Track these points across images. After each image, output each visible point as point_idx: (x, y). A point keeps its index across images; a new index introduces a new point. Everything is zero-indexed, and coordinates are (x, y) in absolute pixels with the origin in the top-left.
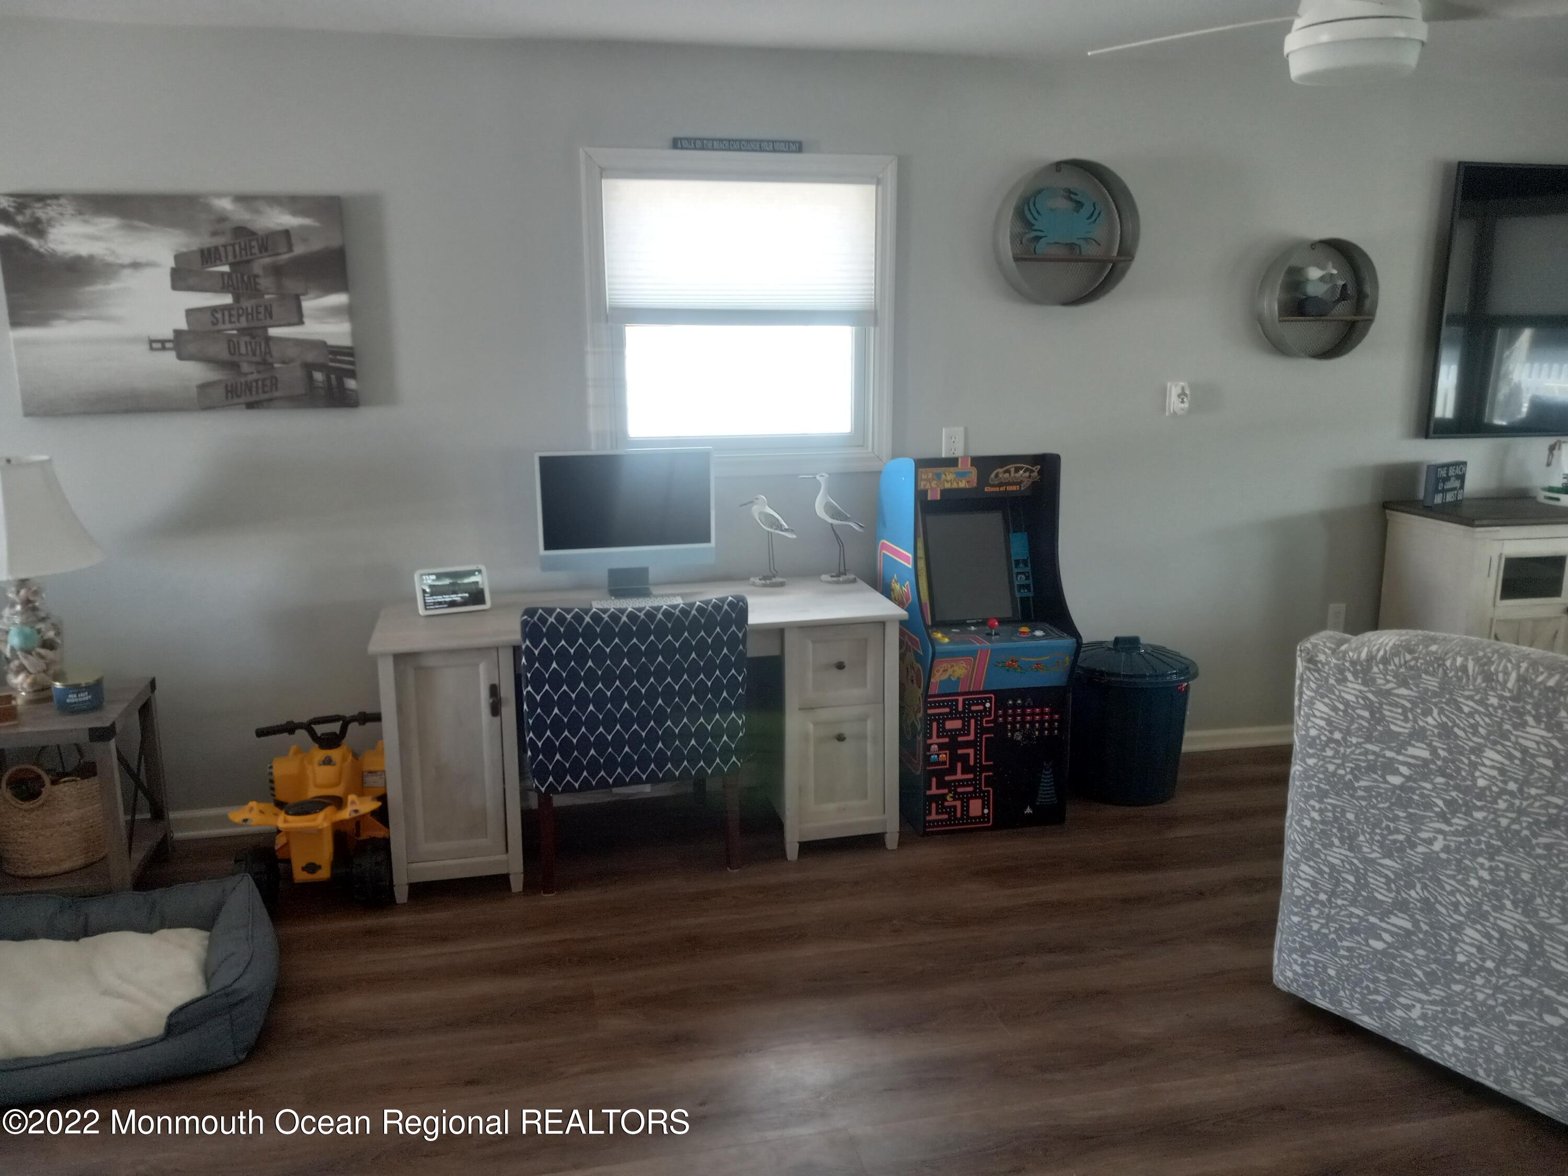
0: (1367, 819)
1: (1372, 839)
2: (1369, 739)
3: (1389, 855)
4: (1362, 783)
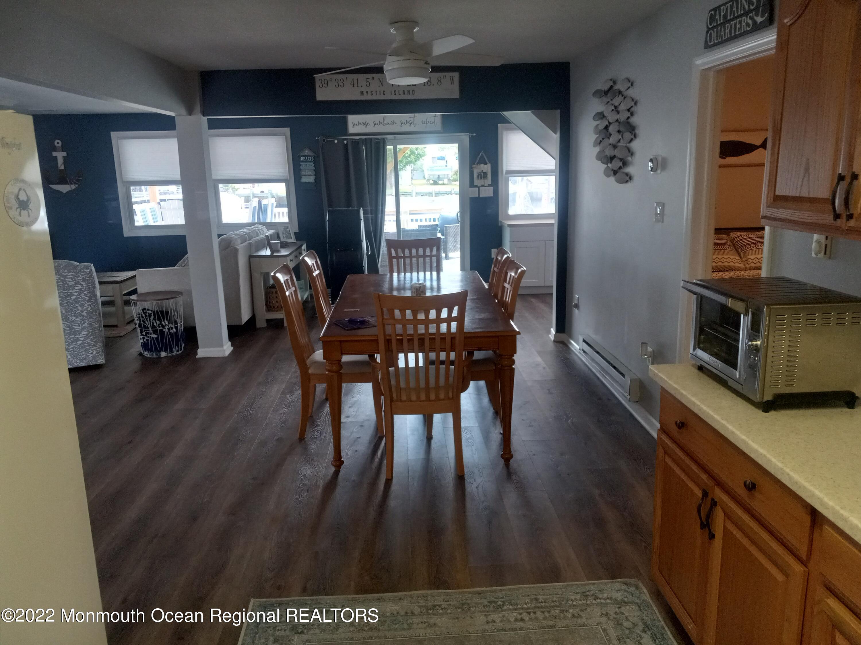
0: (69, 311)
1: (71, 315)
2: (64, 290)
3: (77, 317)
4: (65, 302)
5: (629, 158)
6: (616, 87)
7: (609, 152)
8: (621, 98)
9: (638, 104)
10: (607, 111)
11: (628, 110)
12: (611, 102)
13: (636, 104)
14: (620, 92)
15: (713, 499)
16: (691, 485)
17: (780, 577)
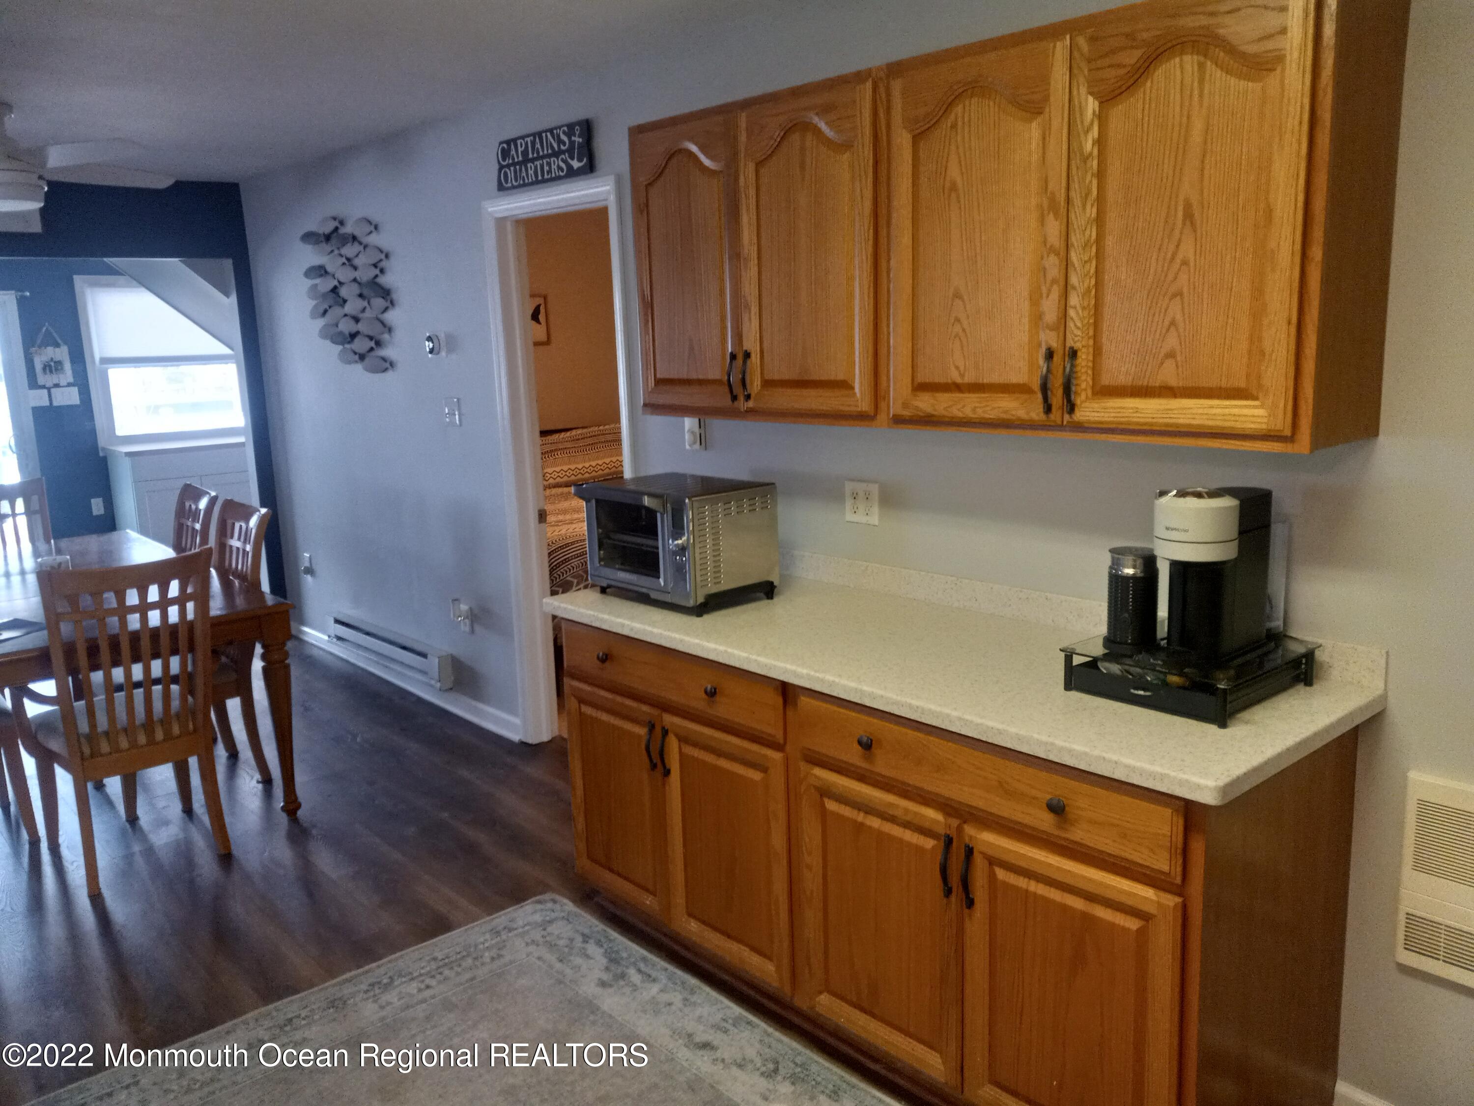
5: (386, 336)
6: (342, 231)
7: (346, 326)
8: (356, 248)
9: (392, 259)
10: (332, 264)
11: (375, 266)
12: (336, 252)
13: (387, 256)
14: (354, 238)
15: (663, 728)
16: (628, 726)
17: (755, 775)
